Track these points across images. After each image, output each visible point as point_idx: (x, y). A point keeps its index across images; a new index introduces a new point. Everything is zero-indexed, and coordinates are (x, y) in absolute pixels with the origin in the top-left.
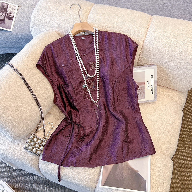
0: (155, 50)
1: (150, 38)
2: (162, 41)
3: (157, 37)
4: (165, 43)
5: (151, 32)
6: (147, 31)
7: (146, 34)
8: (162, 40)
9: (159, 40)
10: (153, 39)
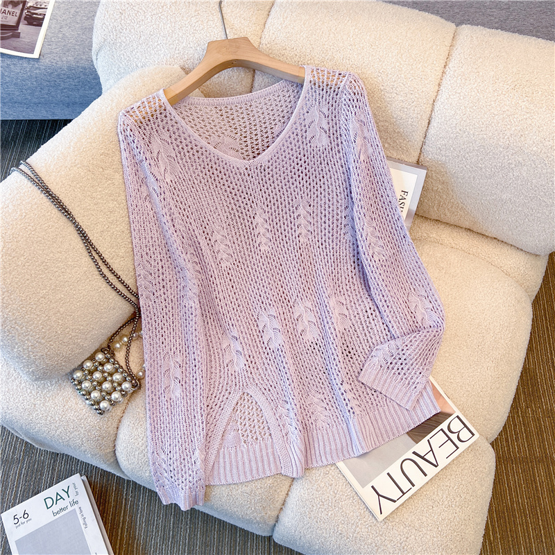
0: (466, 133)
5: (455, 79)
7: (439, 85)
8: (489, 104)
9: (481, 103)
10: (462, 98)
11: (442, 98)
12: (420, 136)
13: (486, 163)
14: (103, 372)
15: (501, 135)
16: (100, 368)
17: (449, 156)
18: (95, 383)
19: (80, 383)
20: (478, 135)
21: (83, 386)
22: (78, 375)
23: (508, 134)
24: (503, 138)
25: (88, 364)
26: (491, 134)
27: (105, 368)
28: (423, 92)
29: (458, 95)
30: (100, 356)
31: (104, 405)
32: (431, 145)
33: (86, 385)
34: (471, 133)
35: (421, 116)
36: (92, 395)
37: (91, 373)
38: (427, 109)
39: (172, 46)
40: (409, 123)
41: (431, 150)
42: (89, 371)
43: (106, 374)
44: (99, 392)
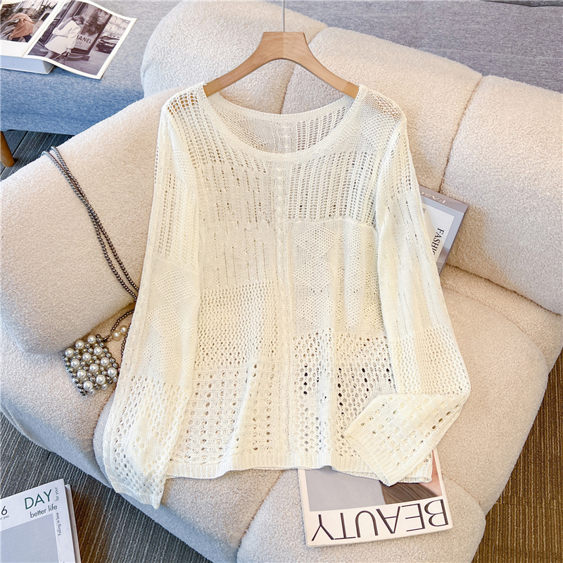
11: (460, 137)
12: (438, 173)
13: (502, 205)
14: (92, 354)
15: (516, 178)
16: (91, 350)
17: (466, 196)
18: (83, 363)
19: (70, 360)
20: (494, 175)
21: (72, 363)
22: (70, 352)
23: (523, 177)
24: (518, 181)
25: (80, 344)
26: (506, 176)
27: (95, 352)
28: (441, 129)
29: (475, 135)
30: (92, 339)
31: (88, 385)
32: (449, 183)
33: (75, 363)
34: (487, 173)
35: (440, 152)
36: (78, 374)
37: (81, 353)
38: (446, 147)
39: (212, 69)
40: (428, 158)
41: (449, 188)
42: (80, 350)
43: (95, 357)
44: (85, 372)
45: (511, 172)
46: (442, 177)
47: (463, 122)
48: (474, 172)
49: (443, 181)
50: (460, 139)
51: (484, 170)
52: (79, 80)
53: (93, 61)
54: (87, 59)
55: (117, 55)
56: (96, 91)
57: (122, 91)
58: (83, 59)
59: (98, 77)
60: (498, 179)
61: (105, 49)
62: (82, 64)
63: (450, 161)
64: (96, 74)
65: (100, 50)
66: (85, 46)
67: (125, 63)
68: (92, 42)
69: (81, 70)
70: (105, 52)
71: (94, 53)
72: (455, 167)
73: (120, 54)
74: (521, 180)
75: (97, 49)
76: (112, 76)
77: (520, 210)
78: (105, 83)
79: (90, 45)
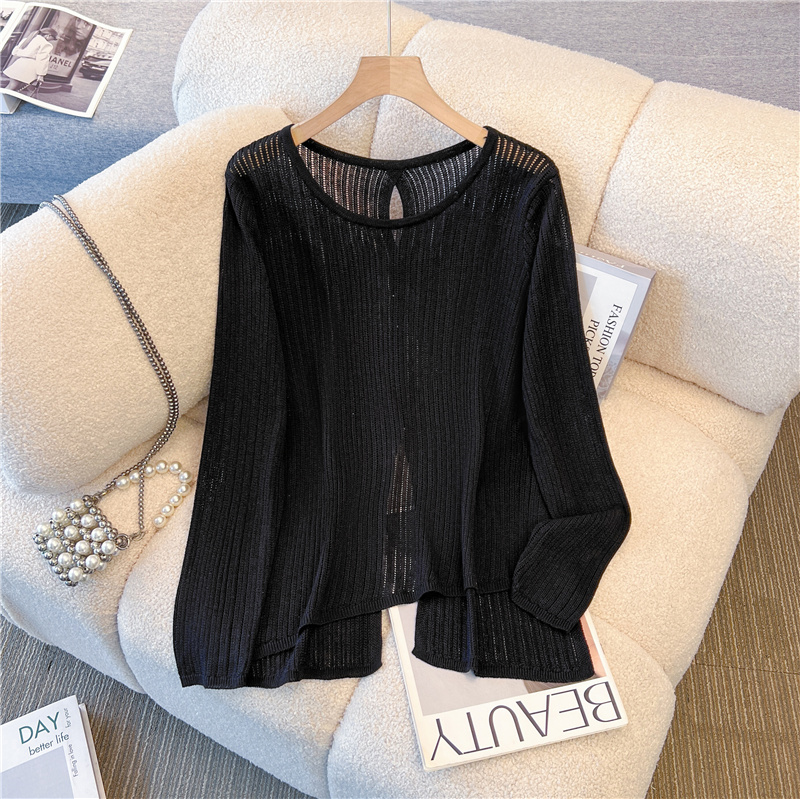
1: (634, 163)
2: (682, 178)
3: (663, 160)
4: (692, 187)
6: (627, 133)
45: (692, 211)
46: (592, 223)
47: (626, 143)
48: (638, 212)
49: (594, 229)
50: (621, 168)
51: (653, 210)
52: (61, 120)
53: (77, 92)
54: (69, 90)
55: (111, 82)
56: (88, 135)
57: (125, 132)
58: (62, 90)
59: (89, 114)
60: (673, 222)
61: (94, 74)
62: (62, 96)
63: (606, 199)
64: (84, 110)
65: (86, 76)
66: (63, 71)
67: (124, 93)
68: (72, 65)
69: (62, 105)
70: (93, 79)
71: (77, 81)
72: (612, 207)
73: (116, 81)
74: (705, 221)
75: (81, 75)
76: (109, 112)
77: (703, 264)
78: (100, 122)
79: (70, 69)
